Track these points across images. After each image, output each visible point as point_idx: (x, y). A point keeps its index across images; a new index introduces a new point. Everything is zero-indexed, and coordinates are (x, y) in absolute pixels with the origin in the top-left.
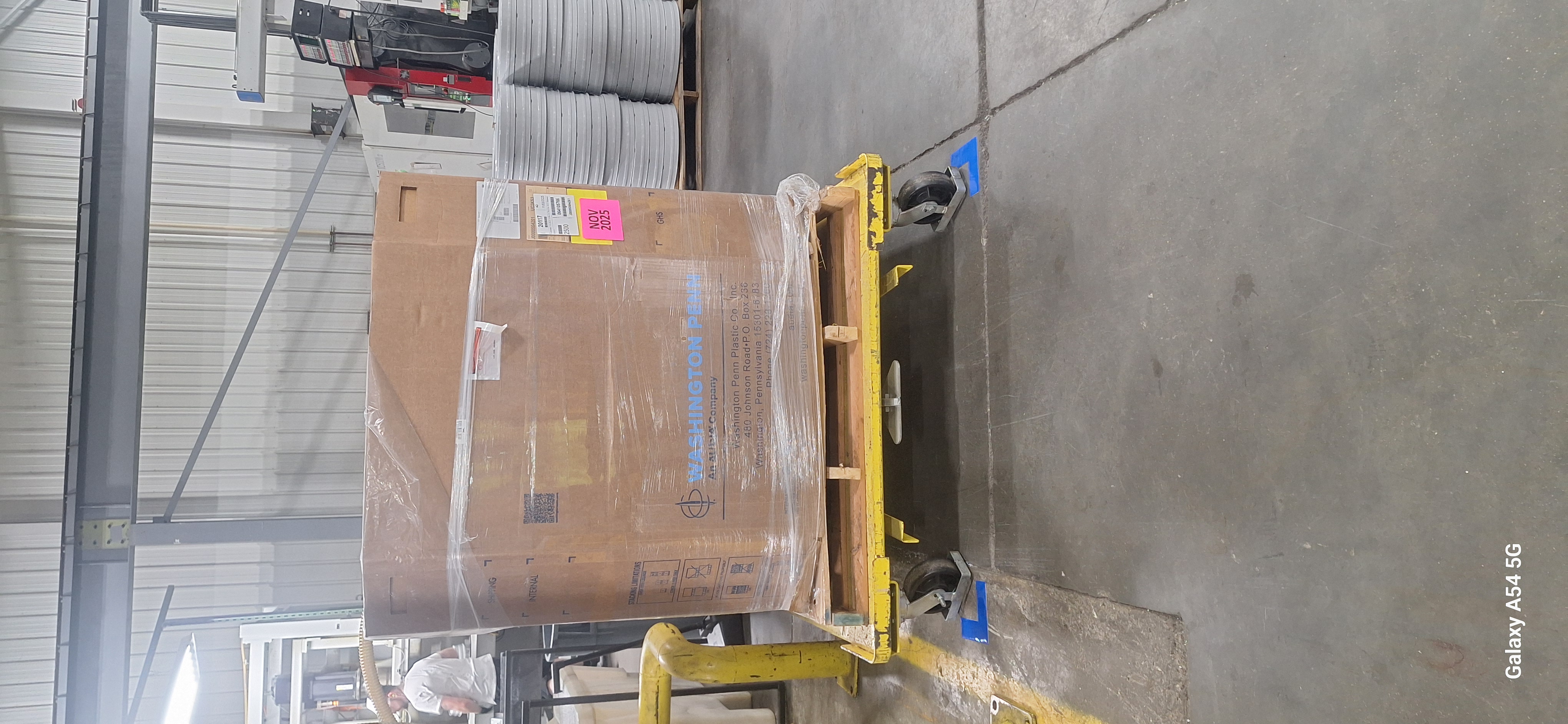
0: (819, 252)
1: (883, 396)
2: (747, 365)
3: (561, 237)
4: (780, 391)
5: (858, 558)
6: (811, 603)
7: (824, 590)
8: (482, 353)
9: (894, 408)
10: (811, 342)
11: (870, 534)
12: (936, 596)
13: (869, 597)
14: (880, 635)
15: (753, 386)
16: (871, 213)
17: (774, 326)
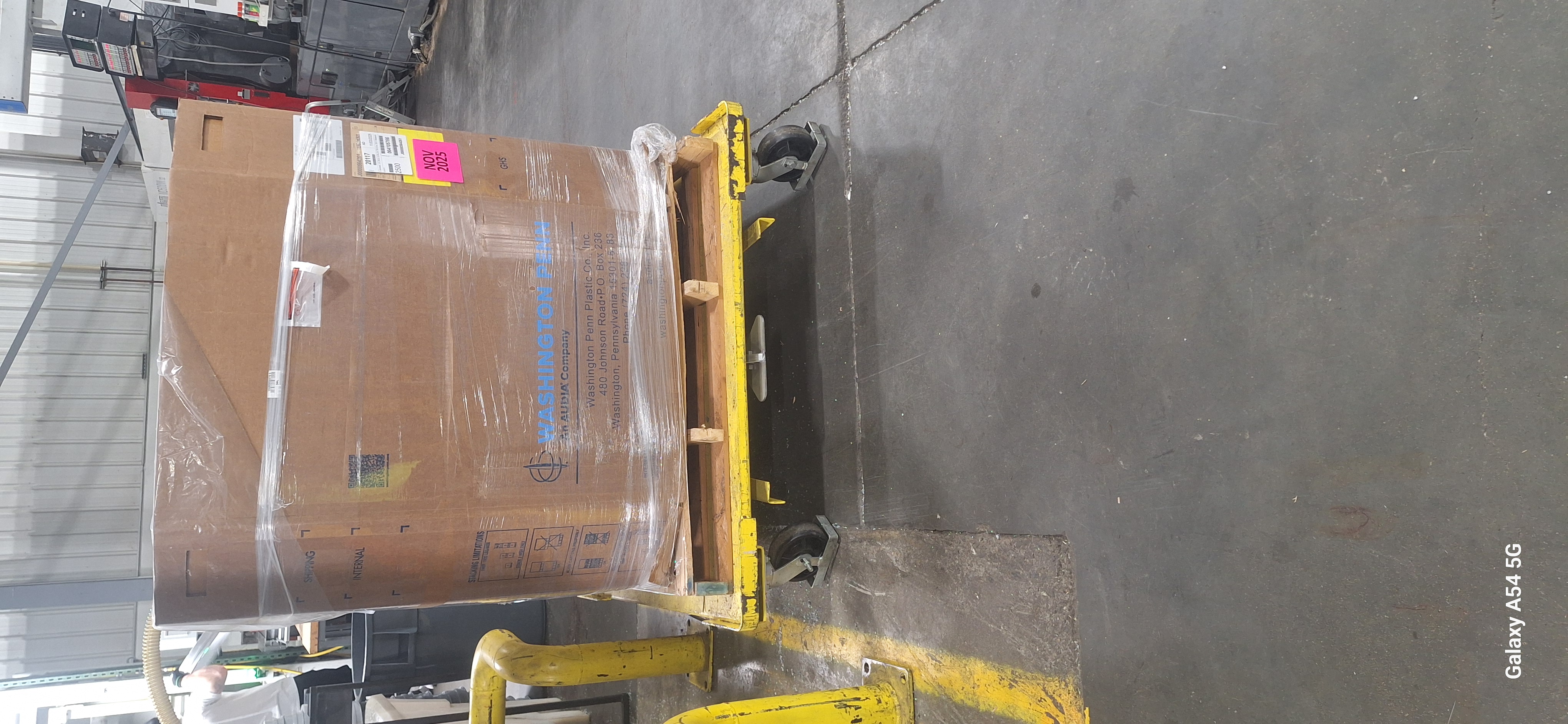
0: (676, 206)
1: (747, 353)
2: (602, 319)
3: (391, 176)
4: (638, 347)
5: (721, 524)
6: (671, 573)
7: (686, 559)
8: (300, 296)
9: (758, 364)
10: (670, 297)
11: (734, 498)
12: (802, 561)
13: (733, 564)
14: (747, 600)
15: (609, 341)
16: (733, 161)
17: (630, 279)
